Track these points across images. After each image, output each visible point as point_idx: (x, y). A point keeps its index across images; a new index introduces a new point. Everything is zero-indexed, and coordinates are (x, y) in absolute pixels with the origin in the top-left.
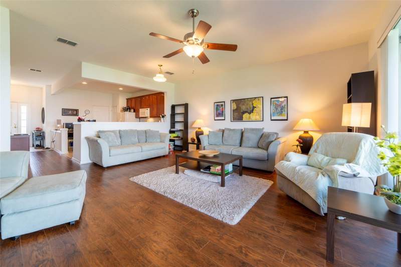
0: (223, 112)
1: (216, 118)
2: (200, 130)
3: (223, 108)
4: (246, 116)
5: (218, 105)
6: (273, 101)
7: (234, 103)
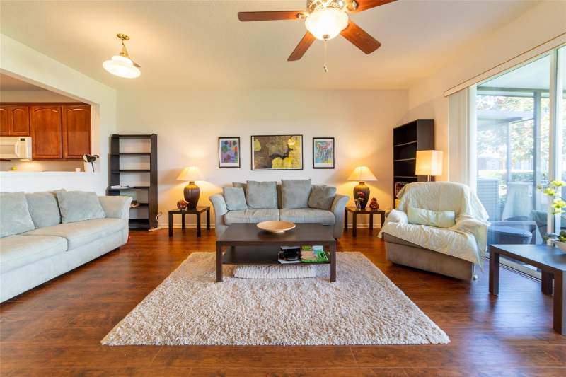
0: (236, 153)
1: (223, 164)
2: (192, 186)
3: (236, 148)
4: (276, 161)
5: (226, 143)
6: (317, 142)
7: (257, 140)
